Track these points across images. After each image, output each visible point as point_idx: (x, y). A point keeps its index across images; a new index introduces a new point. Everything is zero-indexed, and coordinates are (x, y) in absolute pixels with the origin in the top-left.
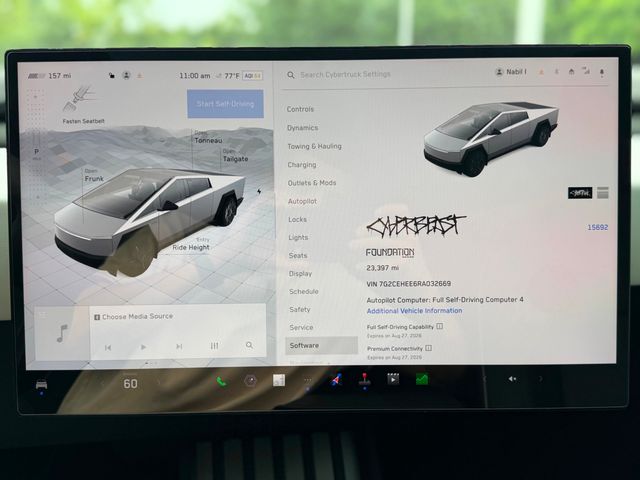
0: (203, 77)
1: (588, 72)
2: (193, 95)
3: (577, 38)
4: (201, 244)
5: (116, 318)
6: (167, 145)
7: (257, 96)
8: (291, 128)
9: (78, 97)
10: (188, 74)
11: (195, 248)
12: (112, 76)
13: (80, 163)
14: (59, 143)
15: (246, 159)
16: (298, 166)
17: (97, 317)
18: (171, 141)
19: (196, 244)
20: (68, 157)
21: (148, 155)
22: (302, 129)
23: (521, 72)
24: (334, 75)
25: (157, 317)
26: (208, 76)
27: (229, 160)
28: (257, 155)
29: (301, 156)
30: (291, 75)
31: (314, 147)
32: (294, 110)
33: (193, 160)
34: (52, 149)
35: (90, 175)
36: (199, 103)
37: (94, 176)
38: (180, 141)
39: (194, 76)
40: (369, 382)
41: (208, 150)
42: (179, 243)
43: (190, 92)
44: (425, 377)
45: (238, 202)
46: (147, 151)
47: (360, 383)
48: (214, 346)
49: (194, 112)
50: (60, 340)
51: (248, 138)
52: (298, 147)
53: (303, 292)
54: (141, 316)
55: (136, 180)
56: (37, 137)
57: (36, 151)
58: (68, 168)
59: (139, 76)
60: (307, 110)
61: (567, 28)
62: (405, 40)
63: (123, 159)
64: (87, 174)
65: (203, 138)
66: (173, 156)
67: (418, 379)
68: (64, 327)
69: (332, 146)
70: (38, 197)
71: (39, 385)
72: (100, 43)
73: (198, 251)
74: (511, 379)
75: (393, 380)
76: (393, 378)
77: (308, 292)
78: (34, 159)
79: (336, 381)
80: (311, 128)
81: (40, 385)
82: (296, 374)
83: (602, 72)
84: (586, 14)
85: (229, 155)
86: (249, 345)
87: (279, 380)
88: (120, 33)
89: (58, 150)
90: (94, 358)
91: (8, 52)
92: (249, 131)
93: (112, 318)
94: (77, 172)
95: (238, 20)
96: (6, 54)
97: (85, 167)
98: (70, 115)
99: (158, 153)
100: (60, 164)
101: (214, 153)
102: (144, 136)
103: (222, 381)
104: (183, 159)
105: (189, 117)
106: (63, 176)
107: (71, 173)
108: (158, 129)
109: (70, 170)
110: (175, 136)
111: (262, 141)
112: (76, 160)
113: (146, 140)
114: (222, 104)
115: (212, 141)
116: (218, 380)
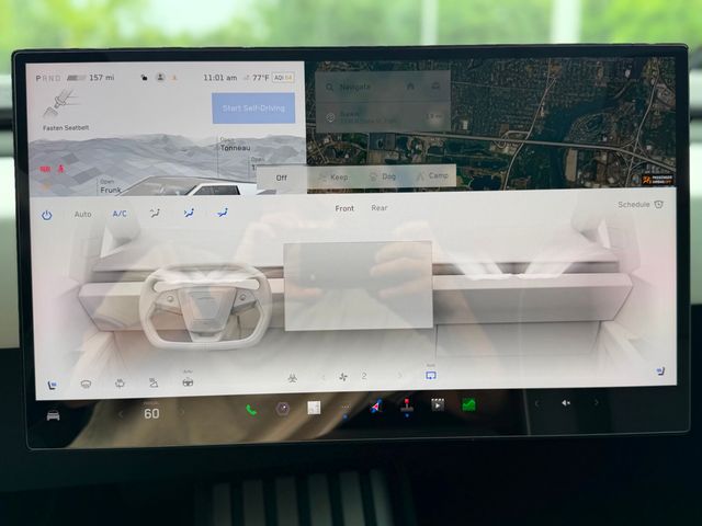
0: (229, 78)
2: (218, 100)
6: (190, 155)
7: (288, 100)
10: (213, 75)
13: (94, 173)
14: (71, 153)
18: (194, 150)
20: (81, 167)
21: (170, 164)
26: (235, 78)
33: (218, 170)
34: (64, 158)
35: (106, 186)
36: (225, 107)
37: (111, 187)
38: (204, 150)
39: (218, 78)
40: (411, 409)
41: (235, 158)
43: (215, 96)
44: (472, 402)
46: (168, 160)
47: (403, 409)
49: (220, 116)
51: (277, 146)
55: (157, 188)
56: (50, 147)
58: (82, 178)
64: (103, 186)
65: (229, 147)
66: (197, 165)
67: (464, 405)
74: (564, 403)
75: (437, 406)
76: (437, 404)
79: (376, 408)
81: (51, 416)
82: (332, 400)
87: (314, 407)
89: (71, 159)
91: (15, 52)
92: (278, 139)
94: (91, 182)
96: (13, 56)
97: (101, 177)
99: (181, 162)
100: (73, 175)
101: (242, 162)
102: (165, 145)
103: (252, 409)
104: (207, 169)
105: (214, 122)
106: (76, 188)
107: (85, 184)
108: (179, 137)
109: (84, 181)
110: (199, 145)
111: (292, 148)
112: (91, 170)
113: (167, 150)
114: (250, 108)
115: (239, 149)
116: (248, 407)
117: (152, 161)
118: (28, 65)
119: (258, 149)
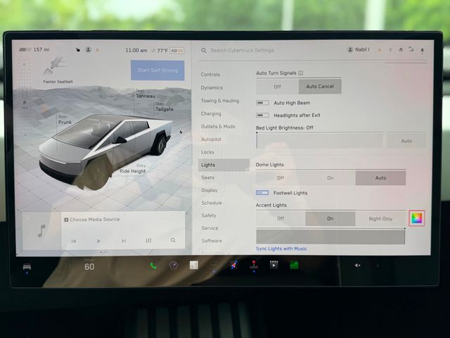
0: (142, 51)
1: (412, 50)
2: (135, 65)
3: (408, 27)
4: (140, 169)
5: (80, 220)
6: (116, 99)
7: (180, 64)
8: (203, 88)
9: (55, 64)
10: (132, 49)
11: (136, 172)
12: (78, 50)
13: (55, 111)
14: (40, 97)
15: (172, 110)
16: (209, 114)
17: (66, 220)
18: (118, 97)
19: (136, 169)
20: (46, 107)
21: (104, 106)
22: (211, 88)
23: (365, 50)
24: (235, 50)
25: (108, 220)
26: (146, 50)
27: (160, 109)
28: (179, 107)
29: (211, 108)
30: (204, 50)
31: (219, 101)
32: (206, 75)
33: (134, 110)
34: (35, 101)
35: (62, 120)
36: (139, 70)
37: (65, 120)
38: (124, 97)
39: (136, 50)
40: (257, 267)
41: (145, 102)
42: (125, 168)
43: (133, 62)
44: (297, 263)
45: (167, 139)
46: (102, 103)
47: (251, 267)
48: (149, 241)
49: (135, 76)
50: (40, 235)
51: (172, 95)
52: (208, 101)
53: (211, 203)
54: (97, 220)
55: (96, 122)
56: (25, 94)
57: (25, 102)
58: (47, 114)
59: (97, 50)
60: (215, 75)
61: (402, 19)
62: (287, 26)
63: (85, 109)
64: (60, 119)
65: (141, 94)
66: (120, 107)
67: (291, 265)
68: (43, 227)
69: (232, 101)
70: (25, 135)
71: (25, 267)
72: (72, 27)
73: (137, 174)
74: (356, 265)
75: (274, 265)
76: (274, 264)
77: (215, 203)
78: (23, 108)
79: (234, 266)
80: (217, 88)
83: (422, 50)
84: (415, 10)
85: (160, 107)
86: (173, 240)
87: (194, 265)
88: (87, 21)
89: (39, 102)
90: (64, 248)
91: (5, 32)
92: (172, 90)
93: (77, 220)
94: (53, 117)
95: (169, 12)
96: (4, 34)
97: (58, 114)
98: (49, 77)
99: (109, 105)
100: (42, 112)
101: (149, 105)
102: (99, 94)
103: (154, 265)
104: (127, 109)
105: (132, 79)
106: (43, 121)
107: (49, 118)
108: (109, 88)
109: (48, 116)
110: (121, 93)
111: (181, 97)
112: (52, 109)
113: (101, 96)
114: (156, 71)
115: (148, 96)
116: (152, 264)
117: (92, 104)
118: (13, 41)
119: (159, 96)
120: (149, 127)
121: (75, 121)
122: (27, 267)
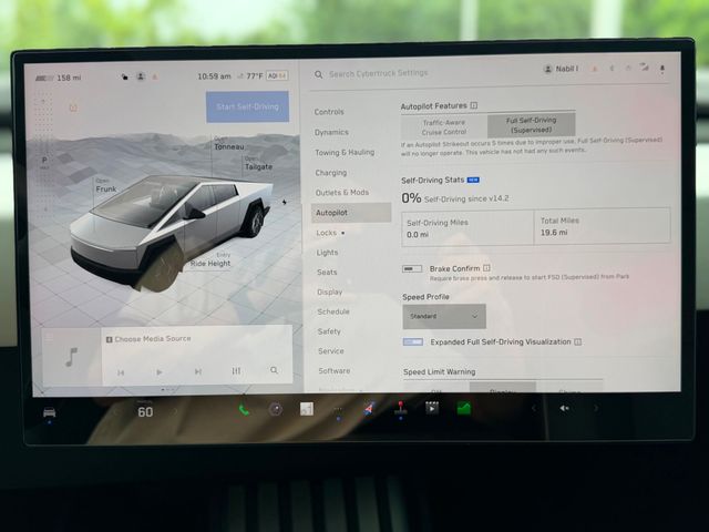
0: (223, 77)
1: (647, 68)
2: (212, 99)
4: (221, 259)
5: (130, 340)
6: (180, 154)
7: (282, 98)
8: (319, 133)
10: (207, 74)
11: (215, 264)
12: (125, 78)
13: (90, 172)
14: (68, 151)
15: (271, 167)
16: (327, 174)
17: (109, 340)
18: (184, 149)
19: (216, 260)
20: (77, 166)
21: (164, 164)
22: (331, 133)
23: (572, 69)
24: (366, 74)
25: (174, 339)
26: (229, 76)
27: (251, 168)
28: (279, 163)
29: (330, 163)
30: (319, 74)
31: (344, 154)
32: (322, 113)
33: (212, 169)
34: (59, 157)
35: (102, 185)
36: (219, 106)
37: (106, 186)
38: (194, 149)
39: (213, 76)
40: (405, 412)
41: (226, 157)
42: (198, 260)
43: (209, 95)
44: (467, 405)
45: (265, 211)
46: (161, 159)
48: (236, 371)
49: (214, 116)
50: (69, 364)
51: (267, 145)
52: (326, 153)
53: (333, 312)
54: (156, 339)
55: (156, 187)
56: (46, 147)
57: (44, 159)
58: (77, 177)
59: (155, 77)
60: (337, 112)
63: (137, 168)
64: (99, 184)
65: (220, 145)
66: (189, 165)
67: (459, 409)
68: (74, 350)
69: (363, 152)
70: (46, 210)
73: (218, 267)
74: (562, 408)
75: (432, 409)
76: (432, 407)
77: (338, 312)
78: (42, 168)
79: (369, 410)
80: (340, 133)
81: (48, 413)
83: (662, 68)
85: (251, 163)
86: (274, 370)
87: (307, 409)
89: (66, 159)
90: (106, 384)
91: (13, 53)
92: (268, 138)
93: (126, 340)
94: (87, 182)
96: (12, 56)
97: (97, 176)
99: (173, 161)
100: (70, 173)
101: (234, 161)
102: (155, 145)
104: (200, 168)
105: (208, 121)
106: (73, 187)
107: (81, 183)
108: (170, 136)
109: (80, 180)
110: (190, 144)
111: (282, 148)
112: (85, 170)
113: (158, 149)
114: (244, 107)
115: (233, 147)
116: (241, 408)
117: (146, 160)
118: (25, 65)
119: (250, 147)
120: (237, 194)
121: (121, 187)
122: (50, 413)
